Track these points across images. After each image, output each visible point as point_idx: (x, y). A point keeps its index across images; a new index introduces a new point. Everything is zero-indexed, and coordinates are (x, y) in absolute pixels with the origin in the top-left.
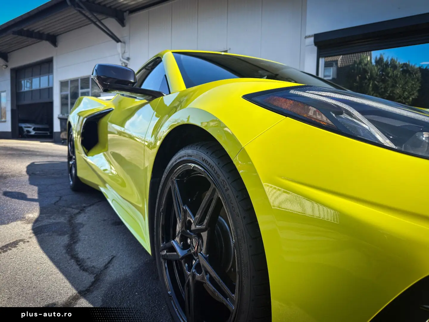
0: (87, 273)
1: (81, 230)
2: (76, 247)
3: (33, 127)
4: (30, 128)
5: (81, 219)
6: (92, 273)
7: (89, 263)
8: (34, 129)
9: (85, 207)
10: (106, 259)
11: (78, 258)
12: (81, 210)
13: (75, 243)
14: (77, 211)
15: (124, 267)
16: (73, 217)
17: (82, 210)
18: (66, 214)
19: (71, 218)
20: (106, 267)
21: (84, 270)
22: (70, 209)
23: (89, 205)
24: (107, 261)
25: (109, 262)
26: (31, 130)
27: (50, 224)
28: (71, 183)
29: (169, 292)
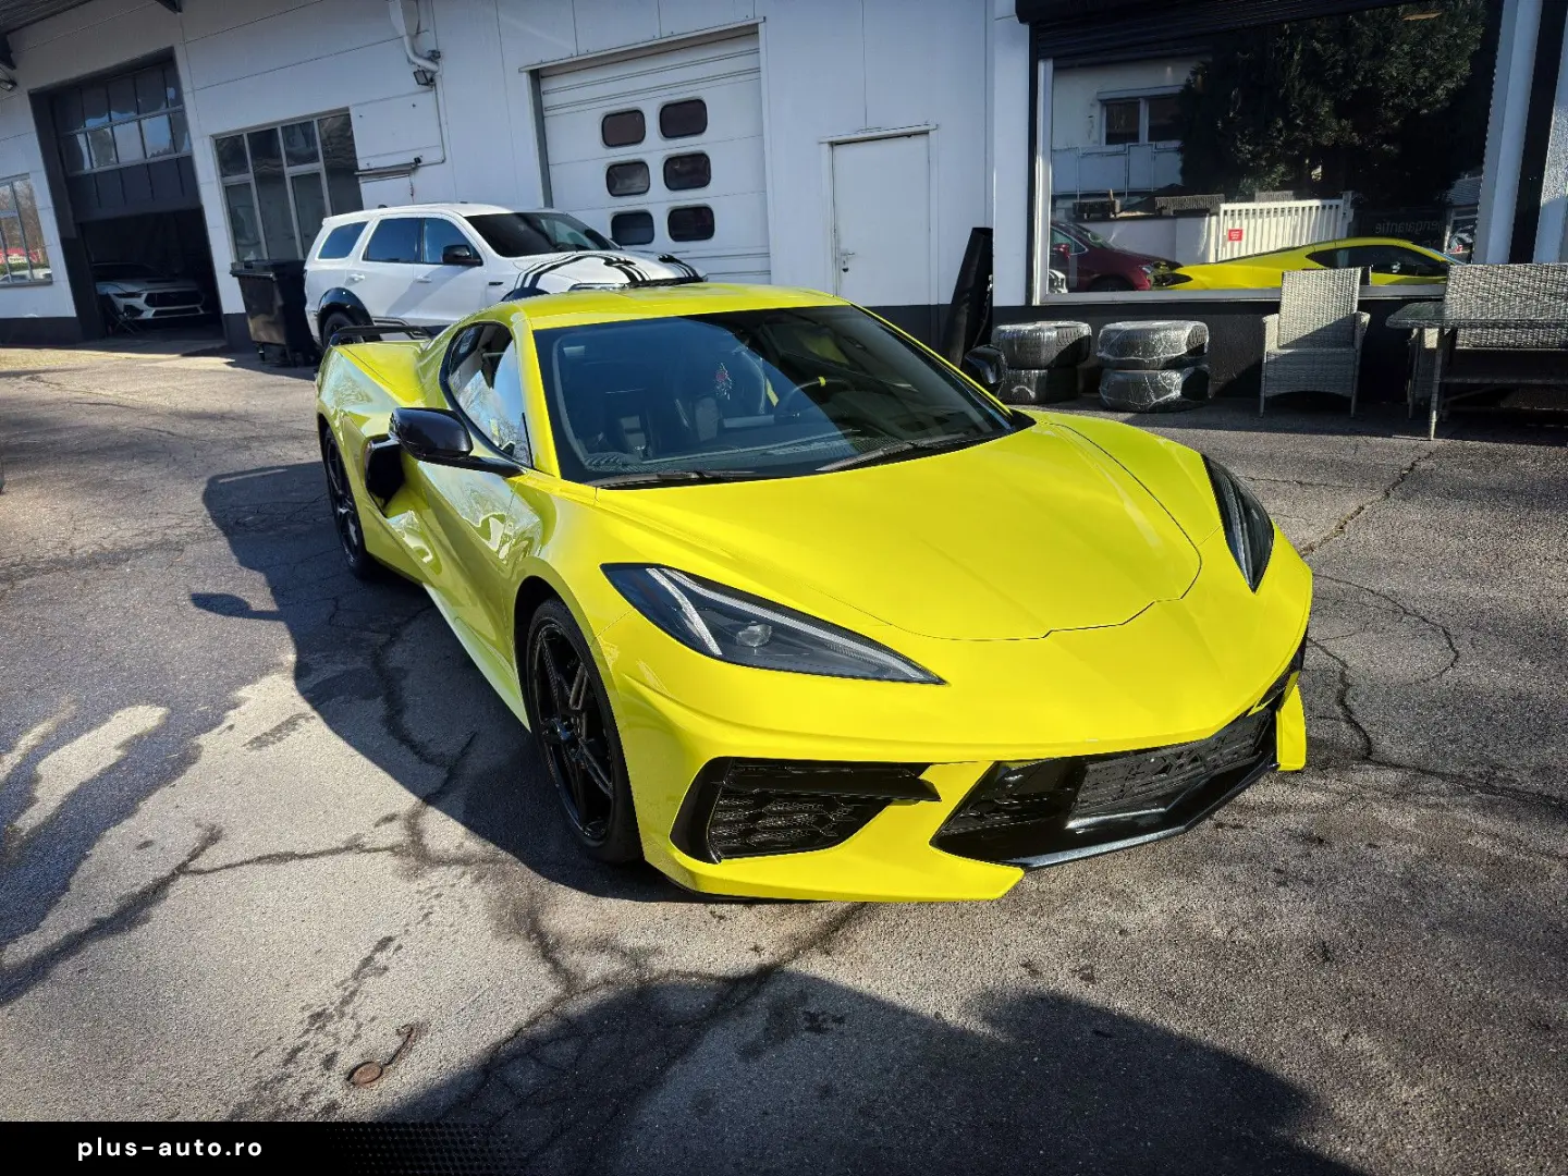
0: (434, 767)
1: (404, 683)
2: (403, 721)
3: (144, 296)
4: (136, 298)
5: (398, 656)
6: (442, 765)
7: (433, 749)
8: (150, 301)
9: (398, 626)
10: (463, 739)
11: (412, 741)
12: (392, 636)
13: (400, 712)
14: (382, 639)
15: (494, 750)
16: (379, 655)
17: (395, 636)
18: (362, 648)
19: (377, 660)
20: (464, 753)
21: (426, 761)
22: (367, 635)
23: (406, 618)
24: (464, 743)
25: (469, 744)
26: (139, 302)
27: (338, 677)
28: (352, 559)
29: (557, 786)
